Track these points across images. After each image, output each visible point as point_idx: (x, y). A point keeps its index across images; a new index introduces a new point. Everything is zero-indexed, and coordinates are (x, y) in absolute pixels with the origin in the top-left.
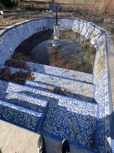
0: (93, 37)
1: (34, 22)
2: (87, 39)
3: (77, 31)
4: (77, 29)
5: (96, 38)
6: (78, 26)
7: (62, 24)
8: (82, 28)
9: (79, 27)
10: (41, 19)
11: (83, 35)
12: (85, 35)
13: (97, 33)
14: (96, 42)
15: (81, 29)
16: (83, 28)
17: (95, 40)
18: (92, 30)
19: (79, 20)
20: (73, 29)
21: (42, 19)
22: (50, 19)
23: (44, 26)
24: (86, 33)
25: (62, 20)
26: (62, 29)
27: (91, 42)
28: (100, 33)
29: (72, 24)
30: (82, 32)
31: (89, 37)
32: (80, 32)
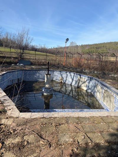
0: (83, 84)
1: (10, 73)
2: (76, 86)
3: (61, 81)
4: (60, 79)
5: (87, 83)
6: (60, 76)
7: (40, 76)
8: (65, 77)
9: (62, 77)
10: (16, 71)
11: (70, 84)
12: (72, 83)
13: (86, 80)
14: (88, 87)
15: (65, 79)
16: (67, 77)
17: (85, 85)
18: (79, 78)
19: (61, 72)
20: (54, 79)
21: (18, 71)
22: (27, 71)
23: (19, 77)
24: (72, 81)
25: (41, 72)
26: (41, 80)
27: (82, 88)
28: (88, 80)
29: (53, 75)
30: (67, 81)
31: (77, 84)
32: (65, 82)
